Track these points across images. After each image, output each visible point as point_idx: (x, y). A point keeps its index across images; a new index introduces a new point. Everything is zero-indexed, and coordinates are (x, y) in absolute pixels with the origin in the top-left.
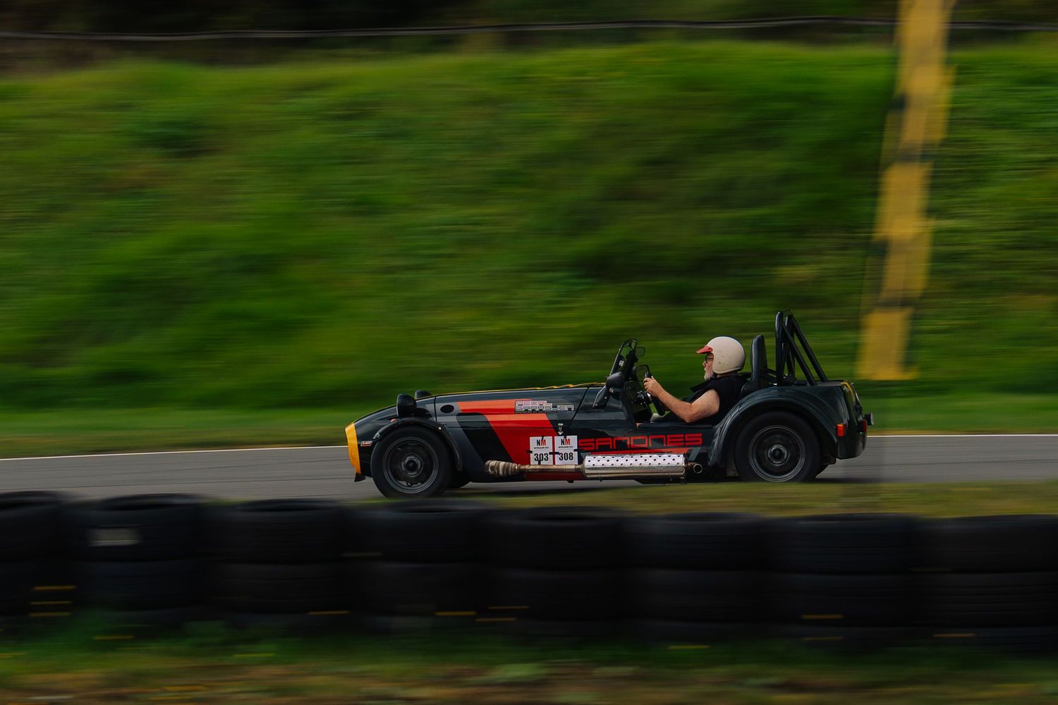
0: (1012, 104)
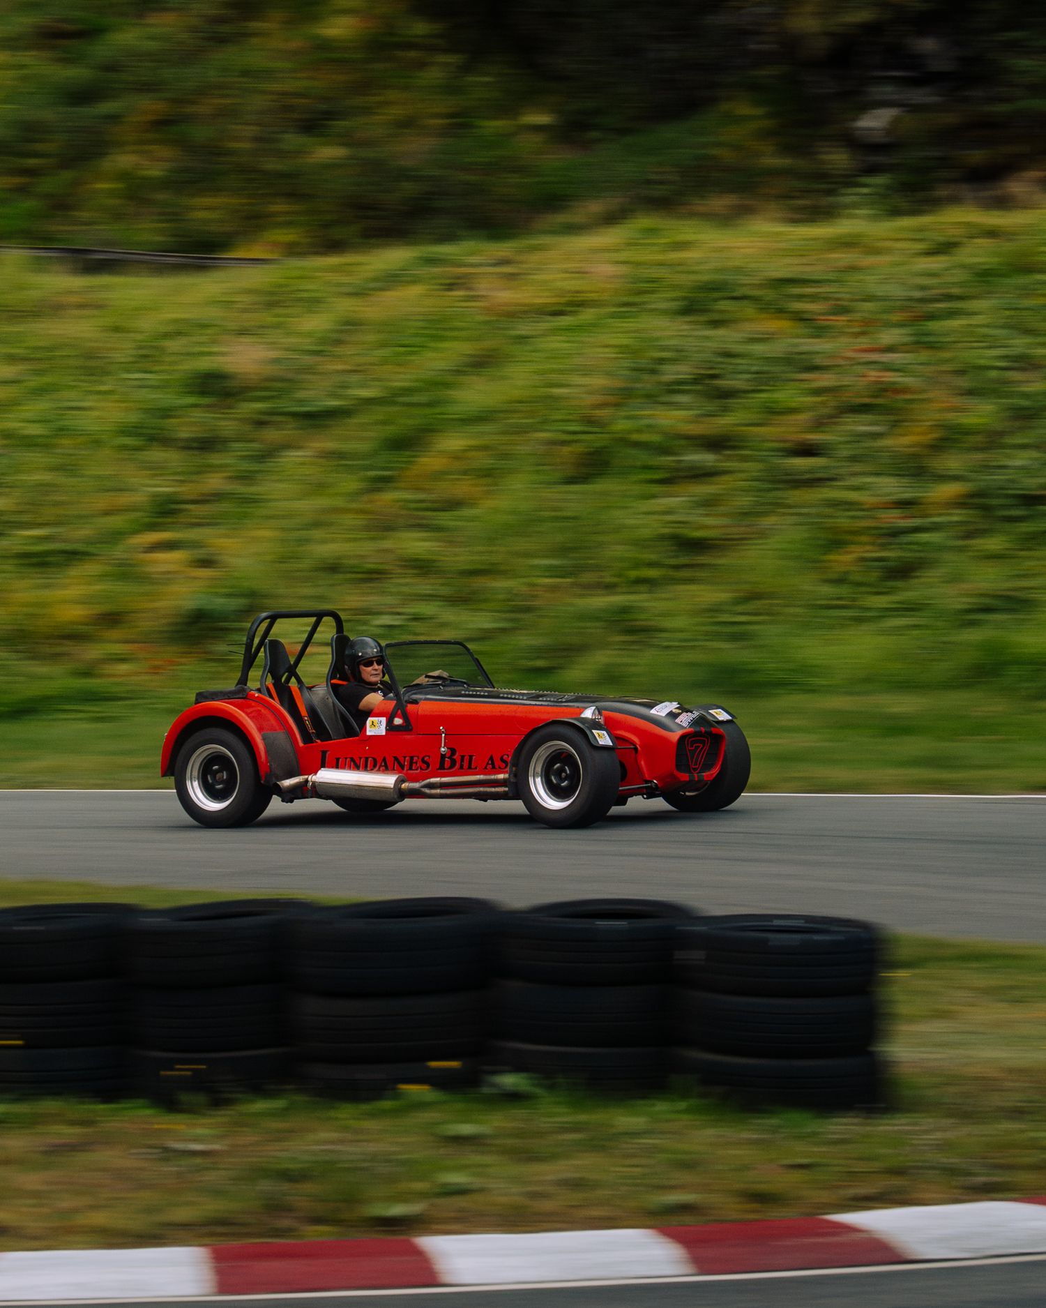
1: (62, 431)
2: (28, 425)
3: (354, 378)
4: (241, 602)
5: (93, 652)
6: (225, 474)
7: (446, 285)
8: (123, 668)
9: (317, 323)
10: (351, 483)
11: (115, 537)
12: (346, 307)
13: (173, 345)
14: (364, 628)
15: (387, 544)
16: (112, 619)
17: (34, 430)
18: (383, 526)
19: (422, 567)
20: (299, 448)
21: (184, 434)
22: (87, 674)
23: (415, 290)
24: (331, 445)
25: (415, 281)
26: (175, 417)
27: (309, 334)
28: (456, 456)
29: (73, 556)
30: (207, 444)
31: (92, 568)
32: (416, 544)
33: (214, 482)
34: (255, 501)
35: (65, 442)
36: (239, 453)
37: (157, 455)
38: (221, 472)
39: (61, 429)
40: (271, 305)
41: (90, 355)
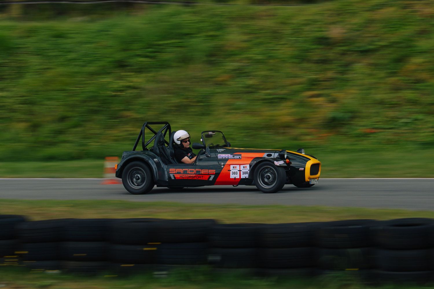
0: (44, 45)
1: (271, 57)
2: (257, 55)
3: (375, 39)
4: (350, 115)
5: (296, 132)
6: (334, 71)
7: (402, 7)
8: (308, 137)
9: (357, 20)
10: (382, 74)
11: (296, 93)
12: (367, 15)
13: (307, 28)
14: (396, 123)
15: (399, 94)
16: (301, 120)
17: (259, 57)
18: (397, 89)
19: (414, 102)
20: (359, 62)
21: (316, 58)
22: (295, 139)
23: (392, 9)
24: (372, 61)
25: (391, 6)
26: (311, 52)
27: (355, 24)
28: (420, 65)
29: (282, 99)
30: (324, 61)
31: (290, 104)
32: (409, 94)
33: (330, 74)
34: (348, 81)
35: (271, 61)
36: (337, 64)
37: (306, 65)
38: (332, 71)
39: (270, 57)
40: (339, 15)
41: (275, 32)
